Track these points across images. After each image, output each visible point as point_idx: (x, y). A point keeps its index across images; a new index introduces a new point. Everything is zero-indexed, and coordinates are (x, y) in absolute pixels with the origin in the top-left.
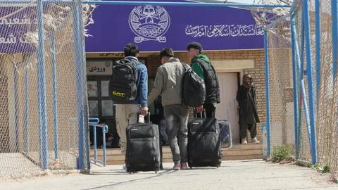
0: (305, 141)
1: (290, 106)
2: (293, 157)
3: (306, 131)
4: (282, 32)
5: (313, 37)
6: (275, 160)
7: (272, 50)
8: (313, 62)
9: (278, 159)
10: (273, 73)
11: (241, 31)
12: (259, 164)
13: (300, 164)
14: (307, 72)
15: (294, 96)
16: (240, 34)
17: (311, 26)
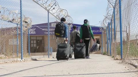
0: (109, 51)
1: (106, 45)
2: (107, 54)
3: (109, 49)
4: (105, 32)
5: (110, 32)
6: (103, 54)
7: (103, 35)
8: (110, 37)
9: (104, 54)
10: (103, 39)
11: (97, 31)
12: (100, 55)
13: (108, 55)
14: (110, 39)
15: (107, 43)
16: (97, 32)
17: (110, 31)
